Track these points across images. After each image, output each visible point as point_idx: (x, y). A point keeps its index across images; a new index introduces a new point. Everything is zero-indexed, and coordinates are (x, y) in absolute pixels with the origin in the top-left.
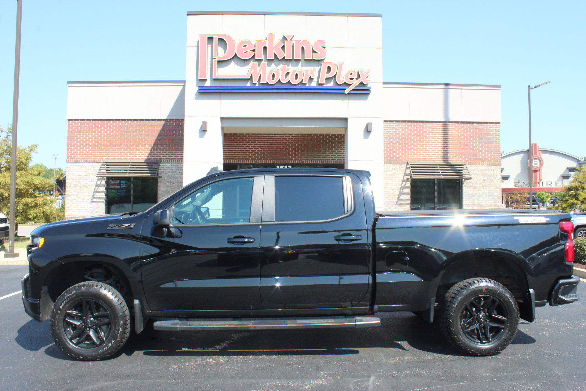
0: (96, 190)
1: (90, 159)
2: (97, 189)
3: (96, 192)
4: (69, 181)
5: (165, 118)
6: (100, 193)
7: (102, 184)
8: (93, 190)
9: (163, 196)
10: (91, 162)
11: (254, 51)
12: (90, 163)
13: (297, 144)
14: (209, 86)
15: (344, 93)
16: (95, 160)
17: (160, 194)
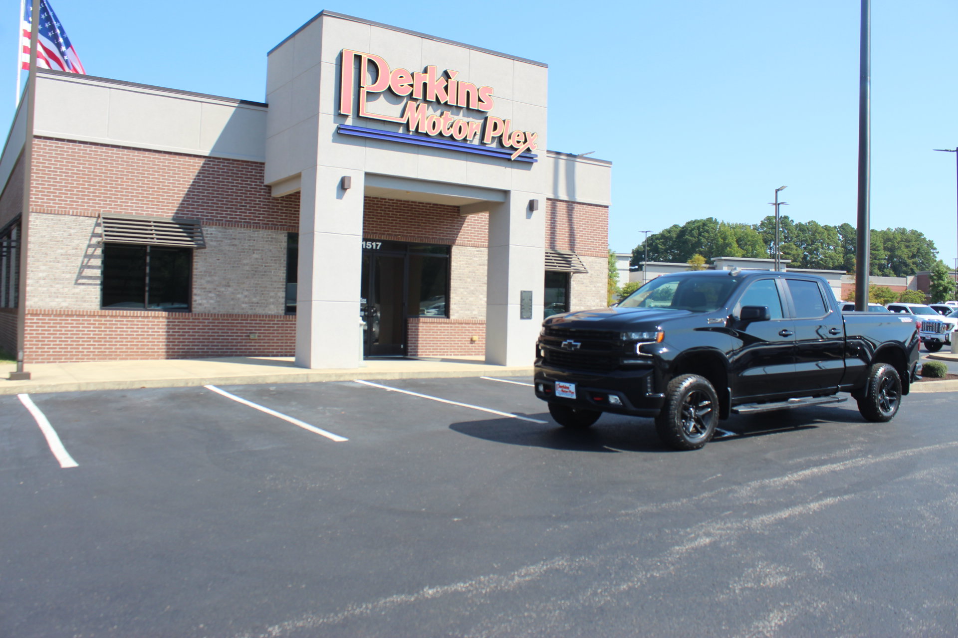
0: (84, 264)
1: (75, 211)
2: (88, 262)
3: (83, 267)
4: (32, 245)
5: (207, 155)
6: (92, 270)
7: (95, 253)
8: (79, 264)
9: (201, 278)
10: (76, 215)
11: (412, 86)
12: (74, 217)
13: (390, 213)
14: (351, 125)
15: (510, 160)
16: (84, 213)
17: (196, 275)
